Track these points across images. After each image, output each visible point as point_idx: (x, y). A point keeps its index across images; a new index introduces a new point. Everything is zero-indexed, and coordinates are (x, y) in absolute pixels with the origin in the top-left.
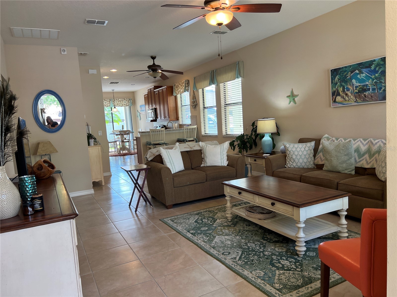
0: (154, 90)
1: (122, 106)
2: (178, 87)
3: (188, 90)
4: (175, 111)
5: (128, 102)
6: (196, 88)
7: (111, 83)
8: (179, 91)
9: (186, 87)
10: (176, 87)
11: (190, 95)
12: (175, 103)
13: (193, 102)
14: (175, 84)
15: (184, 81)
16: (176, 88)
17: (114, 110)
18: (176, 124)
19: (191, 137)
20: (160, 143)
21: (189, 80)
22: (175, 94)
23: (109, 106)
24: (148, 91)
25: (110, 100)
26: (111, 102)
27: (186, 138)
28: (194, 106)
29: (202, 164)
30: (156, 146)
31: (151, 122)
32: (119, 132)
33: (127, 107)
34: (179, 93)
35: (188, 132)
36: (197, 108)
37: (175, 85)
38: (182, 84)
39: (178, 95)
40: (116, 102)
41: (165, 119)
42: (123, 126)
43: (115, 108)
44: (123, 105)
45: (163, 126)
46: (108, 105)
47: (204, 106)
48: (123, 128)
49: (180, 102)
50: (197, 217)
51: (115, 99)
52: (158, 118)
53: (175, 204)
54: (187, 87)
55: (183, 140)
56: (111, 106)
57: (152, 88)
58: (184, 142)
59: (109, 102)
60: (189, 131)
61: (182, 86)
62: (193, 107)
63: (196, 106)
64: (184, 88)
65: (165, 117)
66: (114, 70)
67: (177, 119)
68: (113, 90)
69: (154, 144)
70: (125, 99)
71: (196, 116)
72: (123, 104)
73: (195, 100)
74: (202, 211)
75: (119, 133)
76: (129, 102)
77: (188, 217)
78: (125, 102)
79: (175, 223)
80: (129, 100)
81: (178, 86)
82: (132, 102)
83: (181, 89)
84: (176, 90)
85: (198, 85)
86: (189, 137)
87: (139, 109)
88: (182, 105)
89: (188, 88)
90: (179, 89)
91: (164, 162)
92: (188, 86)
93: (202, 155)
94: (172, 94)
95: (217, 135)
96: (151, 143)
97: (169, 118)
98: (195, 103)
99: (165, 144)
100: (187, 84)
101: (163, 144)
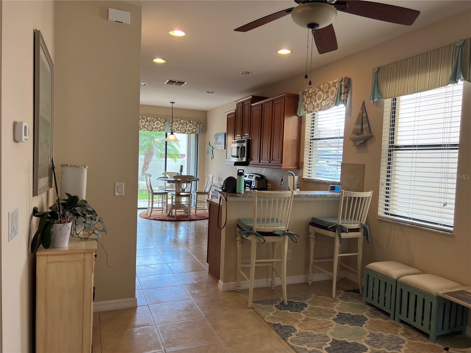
0: (252, 103)
1: (184, 133)
2: (314, 96)
3: (346, 101)
4: (295, 149)
5: (195, 126)
6: (380, 94)
7: (171, 82)
8: (316, 104)
9: (342, 96)
10: (307, 98)
11: (349, 114)
13: (359, 132)
14: (306, 90)
15: (335, 81)
16: (309, 99)
17: (171, 137)
20: (277, 233)
21: (350, 79)
22: (301, 112)
23: (163, 130)
24: (237, 107)
25: (166, 121)
26: (167, 123)
28: (362, 141)
30: (265, 241)
31: (234, 165)
32: (174, 177)
33: (193, 136)
34: (314, 108)
36: (370, 146)
37: (305, 92)
38: (329, 88)
39: (308, 115)
40: (176, 125)
41: (270, 164)
42: (182, 167)
43: (172, 133)
44: (186, 131)
45: (258, 176)
46: (162, 128)
47: (393, 143)
48: (181, 171)
49: (308, 131)
51: (175, 120)
52: (251, 160)
54: (344, 94)
55: (333, 228)
56: (166, 130)
57: (248, 100)
58: (335, 231)
59: (164, 123)
61: (327, 92)
62: (357, 143)
63: (369, 142)
64: (332, 97)
65: (271, 159)
66: (178, 33)
67: (299, 166)
68: (173, 103)
69: (259, 233)
70: (192, 121)
71: (365, 165)
72: (187, 129)
73: (365, 126)
75: (174, 179)
76: (197, 127)
78: (190, 127)
80: (198, 123)
81: (316, 95)
82: (201, 127)
83: (323, 100)
84: (308, 102)
85: (388, 87)
87: (212, 140)
88: (313, 136)
89: (347, 97)
90: (315, 101)
92: (347, 92)
94: (294, 111)
95: (452, 229)
96: (251, 228)
97: (282, 163)
98: (365, 133)
99: (289, 234)
100: (346, 87)
101: (284, 234)
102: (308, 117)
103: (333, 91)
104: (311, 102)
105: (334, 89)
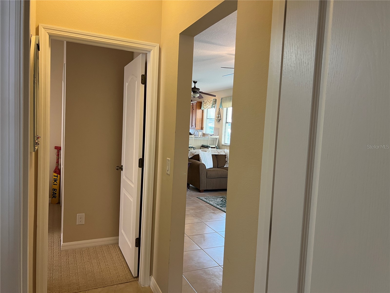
2: (206, 103)
3: (215, 107)
4: (201, 122)
6: (222, 106)
9: (214, 105)
10: (204, 103)
11: (216, 111)
12: (202, 115)
13: (218, 117)
14: (204, 101)
15: (212, 99)
18: (201, 133)
19: (213, 145)
21: (216, 99)
22: (202, 108)
27: (209, 145)
28: (218, 121)
29: (225, 165)
34: (206, 108)
35: (211, 140)
38: (210, 101)
39: (205, 110)
41: (192, 128)
47: (226, 121)
49: (206, 115)
50: (222, 199)
53: (206, 190)
55: (207, 147)
58: (207, 148)
60: (213, 140)
61: (210, 103)
63: (220, 121)
64: (211, 105)
65: (192, 126)
67: (202, 129)
71: (219, 128)
73: (219, 115)
74: (224, 196)
77: (216, 198)
79: (208, 200)
81: (207, 103)
83: (209, 105)
85: (224, 104)
86: (212, 145)
88: (207, 118)
89: (215, 105)
90: (207, 105)
91: (200, 160)
92: (215, 104)
93: (226, 159)
94: (200, 108)
97: (196, 127)
98: (219, 118)
99: (193, 148)
100: (215, 102)
101: (191, 147)
102: (205, 111)
103: (211, 103)
104: (205, 105)
105: (211, 102)
